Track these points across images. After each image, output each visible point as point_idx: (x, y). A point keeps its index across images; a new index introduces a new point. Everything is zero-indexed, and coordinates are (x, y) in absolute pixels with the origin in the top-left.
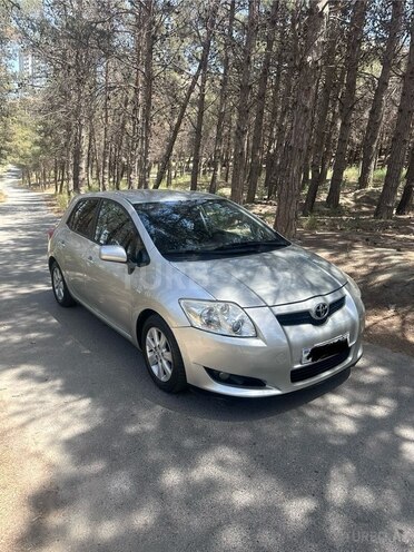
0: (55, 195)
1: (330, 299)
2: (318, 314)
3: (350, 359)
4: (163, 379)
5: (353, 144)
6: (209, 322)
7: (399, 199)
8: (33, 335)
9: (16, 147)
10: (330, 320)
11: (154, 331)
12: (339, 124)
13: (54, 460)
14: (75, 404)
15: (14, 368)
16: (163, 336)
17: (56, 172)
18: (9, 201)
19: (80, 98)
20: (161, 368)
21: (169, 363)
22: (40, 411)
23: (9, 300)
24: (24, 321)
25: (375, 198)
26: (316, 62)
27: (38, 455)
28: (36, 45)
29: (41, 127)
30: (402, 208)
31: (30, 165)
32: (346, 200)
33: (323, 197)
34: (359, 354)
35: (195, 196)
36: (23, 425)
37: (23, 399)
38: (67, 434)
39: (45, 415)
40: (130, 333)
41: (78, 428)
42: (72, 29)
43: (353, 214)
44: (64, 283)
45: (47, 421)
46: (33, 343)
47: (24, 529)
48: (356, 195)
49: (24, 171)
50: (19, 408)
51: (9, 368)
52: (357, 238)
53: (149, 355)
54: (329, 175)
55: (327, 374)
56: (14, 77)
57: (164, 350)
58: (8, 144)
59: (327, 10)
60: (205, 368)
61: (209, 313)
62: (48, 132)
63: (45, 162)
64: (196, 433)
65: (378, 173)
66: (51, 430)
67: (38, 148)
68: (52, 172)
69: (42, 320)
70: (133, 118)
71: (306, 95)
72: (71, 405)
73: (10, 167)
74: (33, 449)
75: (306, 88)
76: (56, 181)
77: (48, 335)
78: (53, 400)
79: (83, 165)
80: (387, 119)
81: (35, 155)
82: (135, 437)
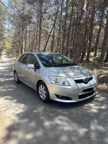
0: (16, 59)
1: (89, 77)
2: (86, 80)
3: (94, 94)
4: (44, 99)
5: (92, 47)
6: (56, 82)
7: (105, 59)
8: (9, 89)
9: (6, 47)
10: (89, 82)
11: (41, 86)
12: (89, 41)
13: (13, 119)
14: (20, 105)
15: (3, 97)
16: (44, 87)
17: (16, 53)
18: (4, 61)
19: (23, 34)
20: (43, 96)
21: (45, 94)
22: (10, 107)
23: (3, 82)
24: (6, 86)
25: (99, 59)
26: (83, 23)
27: (9, 117)
28: (12, 21)
29: (13, 42)
30: (105, 61)
31: (10, 52)
32: (91, 60)
33: (85, 59)
34: (97, 93)
35: (52, 53)
36: (5, 110)
37: (5, 104)
38: (17, 112)
39: (11, 108)
40: (35, 88)
41: (20, 111)
42: (21, 16)
43: (93, 63)
44: (18, 77)
45: (12, 109)
46: (9, 91)
47: (4, 135)
48: (94, 58)
49: (8, 53)
50: (4, 106)
51: (2, 97)
52: (94, 68)
53: (40, 93)
54: (86, 54)
55: (88, 97)
56: (6, 29)
57: (44, 91)
58: (4, 46)
59: (85, 10)
60: (55, 94)
61: (56, 80)
62: (14, 43)
63: (13, 51)
64: (53, 112)
65: (99, 54)
66: (13, 111)
67: (12, 47)
68: (15, 54)
69: (12, 86)
70: (36, 39)
71: (80, 31)
72: (19, 106)
73: (5, 52)
74: (8, 116)
75: (81, 29)
76: (16, 56)
77: (13, 90)
78: (13, 104)
79: (23, 51)
80: (101, 40)
81: (11, 49)
82: (36, 113)
